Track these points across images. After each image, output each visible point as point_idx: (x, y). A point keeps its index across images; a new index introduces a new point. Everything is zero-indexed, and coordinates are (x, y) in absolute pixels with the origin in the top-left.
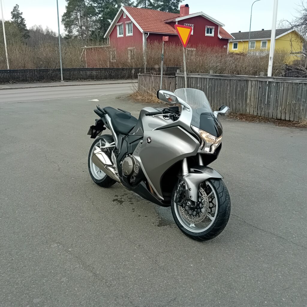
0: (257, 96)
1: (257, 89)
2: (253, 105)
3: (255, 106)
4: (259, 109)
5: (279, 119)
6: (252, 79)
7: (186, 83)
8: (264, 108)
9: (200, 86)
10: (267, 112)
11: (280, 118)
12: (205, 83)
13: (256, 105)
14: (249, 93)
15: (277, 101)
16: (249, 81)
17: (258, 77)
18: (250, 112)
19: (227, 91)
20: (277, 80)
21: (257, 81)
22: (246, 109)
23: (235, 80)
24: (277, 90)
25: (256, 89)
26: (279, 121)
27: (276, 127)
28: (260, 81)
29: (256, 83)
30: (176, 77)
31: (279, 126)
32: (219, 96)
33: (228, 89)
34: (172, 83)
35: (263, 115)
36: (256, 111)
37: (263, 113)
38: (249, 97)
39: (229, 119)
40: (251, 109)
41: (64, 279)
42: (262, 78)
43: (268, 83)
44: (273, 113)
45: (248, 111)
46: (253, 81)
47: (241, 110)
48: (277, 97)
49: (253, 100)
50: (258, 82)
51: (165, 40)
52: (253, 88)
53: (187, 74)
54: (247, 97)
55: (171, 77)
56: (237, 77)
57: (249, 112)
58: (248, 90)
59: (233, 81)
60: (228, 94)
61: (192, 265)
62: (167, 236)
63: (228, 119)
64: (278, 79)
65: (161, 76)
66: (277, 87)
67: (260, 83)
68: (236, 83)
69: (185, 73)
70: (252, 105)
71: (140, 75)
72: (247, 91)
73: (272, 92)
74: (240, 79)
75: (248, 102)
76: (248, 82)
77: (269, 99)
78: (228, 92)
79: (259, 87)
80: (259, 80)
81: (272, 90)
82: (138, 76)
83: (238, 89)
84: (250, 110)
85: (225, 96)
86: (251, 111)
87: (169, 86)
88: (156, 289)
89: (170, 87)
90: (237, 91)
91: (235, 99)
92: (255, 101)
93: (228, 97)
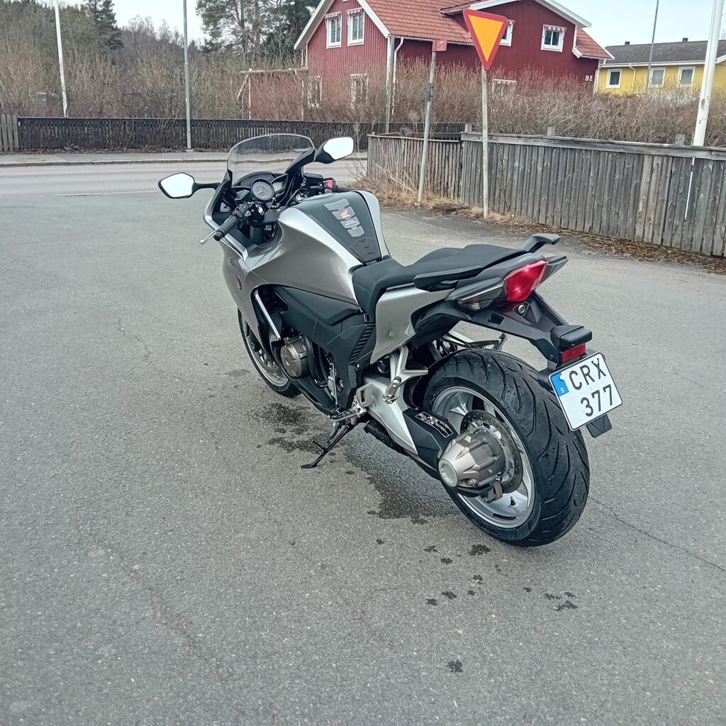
0: (663, 196)
1: (666, 177)
2: (652, 217)
3: (656, 223)
4: (668, 228)
5: (718, 257)
6: (653, 152)
7: (485, 158)
8: (680, 228)
9: (522, 167)
10: (687, 236)
11: (719, 254)
12: (534, 158)
13: (660, 219)
14: (644, 187)
15: (715, 209)
16: (646, 157)
17: (668, 148)
18: (643, 237)
19: (589, 179)
20: (717, 155)
21: (667, 156)
22: (635, 229)
23: (609, 152)
24: (717, 181)
25: (663, 178)
26: (718, 261)
27: (708, 274)
28: (673, 157)
29: (663, 161)
30: (461, 142)
31: (716, 273)
32: (567, 193)
33: (591, 175)
34: (451, 159)
35: (676, 244)
36: (659, 235)
37: (677, 239)
38: (643, 197)
39: (590, 252)
40: (646, 228)
41: (106, 650)
42: (678, 151)
43: (693, 164)
44: (703, 239)
45: (639, 232)
46: (656, 158)
47: (622, 229)
48: (715, 198)
49: (654, 205)
50: (668, 160)
51: (438, 50)
52: (654, 175)
53: (490, 137)
54: (639, 196)
55: (449, 143)
56: (615, 146)
57: (641, 235)
58: (641, 179)
59: (604, 156)
60: (590, 189)
61: (460, 632)
62: (402, 545)
63: (587, 252)
64: (721, 154)
65: (425, 139)
66: (718, 173)
67: (673, 162)
68: (612, 161)
69: (485, 132)
70: (650, 219)
71: (372, 137)
72: (638, 181)
73: (703, 186)
74: (624, 151)
75: (640, 209)
76: (643, 160)
77: (694, 205)
78: (591, 183)
79: (671, 172)
80: (670, 154)
81: (704, 180)
82: (369, 140)
83: (617, 177)
84: (644, 232)
85: (583, 193)
86: (646, 234)
87: (443, 165)
88: (353, 697)
89: (447, 167)
90: (614, 180)
91: (608, 201)
92: (659, 207)
93: (589, 195)
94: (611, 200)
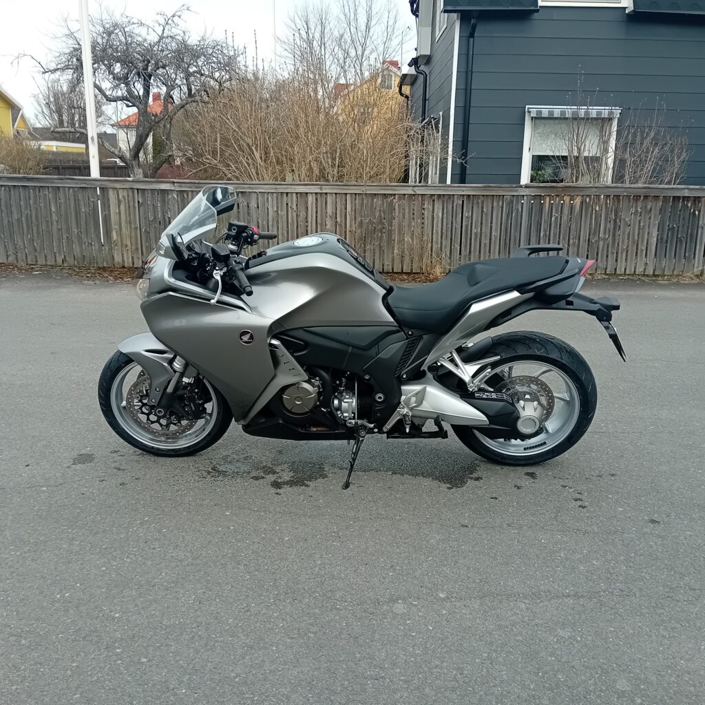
0: (136, 223)
1: (134, 207)
2: (129, 243)
3: (134, 247)
4: (147, 251)
13: (137, 245)
14: (115, 218)
16: (110, 190)
17: (133, 181)
18: (123, 263)
19: (51, 215)
20: (180, 186)
21: (132, 189)
22: (113, 257)
23: (69, 188)
25: (132, 209)
28: (138, 189)
29: (128, 194)
32: (27, 230)
33: (53, 209)
36: (138, 258)
38: (115, 227)
40: (125, 255)
45: (118, 258)
46: (121, 191)
47: (98, 258)
49: (128, 233)
50: (133, 192)
52: (122, 207)
54: (111, 226)
56: (76, 181)
57: (120, 260)
59: (64, 191)
60: (55, 223)
64: (183, 185)
66: (183, 201)
67: (138, 194)
68: (74, 196)
70: (126, 246)
72: (107, 212)
74: (86, 186)
75: (115, 238)
76: (108, 194)
78: (55, 218)
79: (139, 202)
80: (135, 187)
81: (171, 208)
83: (83, 210)
84: (123, 257)
85: (48, 228)
86: (125, 260)
90: (80, 213)
91: (78, 233)
92: (133, 234)
93: (55, 229)
94: (81, 231)
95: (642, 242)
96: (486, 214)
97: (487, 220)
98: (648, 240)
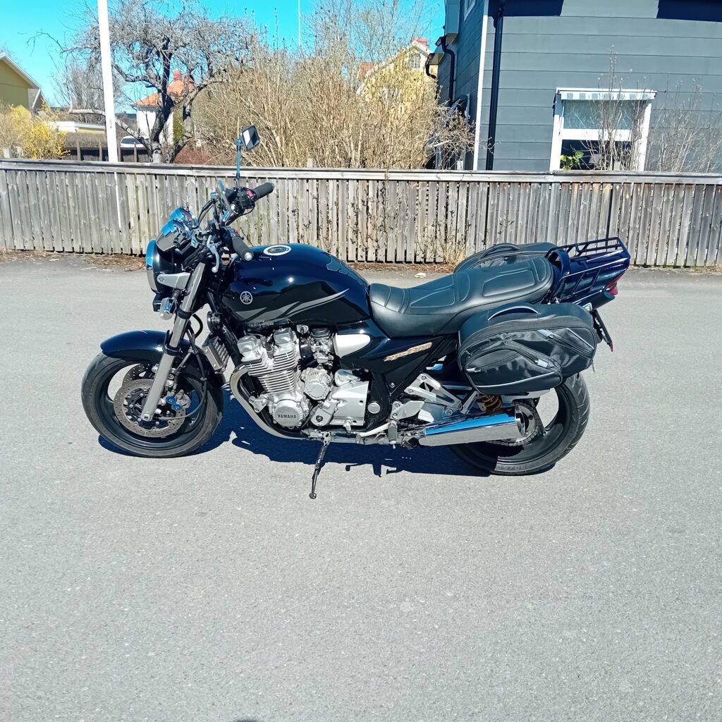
0: (154, 210)
1: (153, 193)
2: (147, 230)
6: (135, 171)
14: (132, 204)
16: (128, 176)
17: (149, 167)
19: (68, 200)
20: (199, 172)
21: (149, 174)
22: (131, 243)
24: (202, 194)
25: (149, 194)
28: (156, 175)
29: (146, 178)
32: (45, 215)
33: (70, 195)
38: (133, 214)
42: (160, 169)
45: (136, 246)
46: (138, 176)
47: (116, 245)
49: (146, 219)
50: (151, 178)
54: (128, 212)
56: (94, 166)
57: (138, 248)
59: (81, 176)
60: (72, 209)
66: (201, 187)
67: (156, 179)
68: (91, 181)
70: (144, 233)
72: (125, 198)
75: (133, 225)
76: (126, 179)
78: (72, 203)
79: (157, 188)
80: (153, 172)
83: (100, 196)
85: (65, 214)
90: (97, 199)
91: (95, 220)
93: (72, 216)
94: (99, 218)
95: (674, 232)
96: (513, 201)
97: (513, 207)
98: (679, 230)
